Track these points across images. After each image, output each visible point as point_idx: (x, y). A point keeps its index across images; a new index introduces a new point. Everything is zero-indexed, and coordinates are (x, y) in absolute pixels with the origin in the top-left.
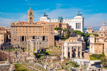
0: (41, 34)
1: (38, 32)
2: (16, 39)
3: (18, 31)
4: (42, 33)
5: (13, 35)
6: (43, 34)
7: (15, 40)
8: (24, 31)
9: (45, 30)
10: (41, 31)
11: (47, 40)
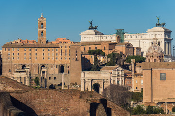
0: (57, 60)
1: (51, 58)
2: (11, 69)
3: (16, 56)
4: (59, 59)
5: (7, 62)
6: (61, 62)
7: (10, 71)
8: (25, 56)
9: (64, 54)
10: (56, 56)
11: (67, 73)
